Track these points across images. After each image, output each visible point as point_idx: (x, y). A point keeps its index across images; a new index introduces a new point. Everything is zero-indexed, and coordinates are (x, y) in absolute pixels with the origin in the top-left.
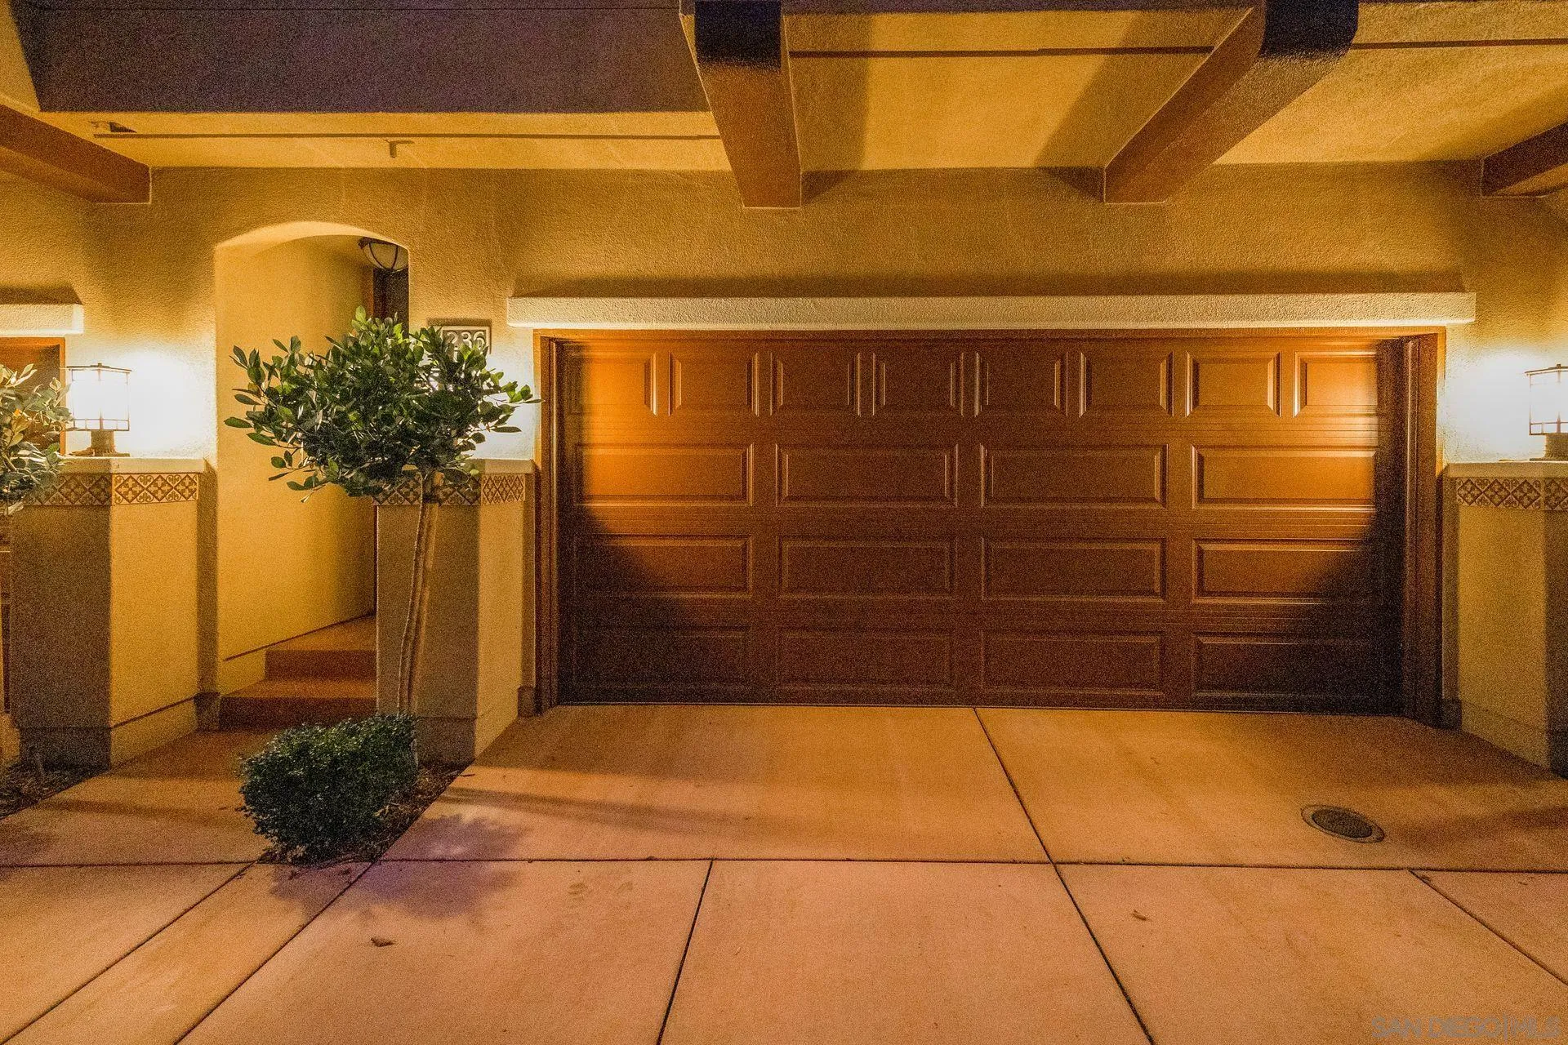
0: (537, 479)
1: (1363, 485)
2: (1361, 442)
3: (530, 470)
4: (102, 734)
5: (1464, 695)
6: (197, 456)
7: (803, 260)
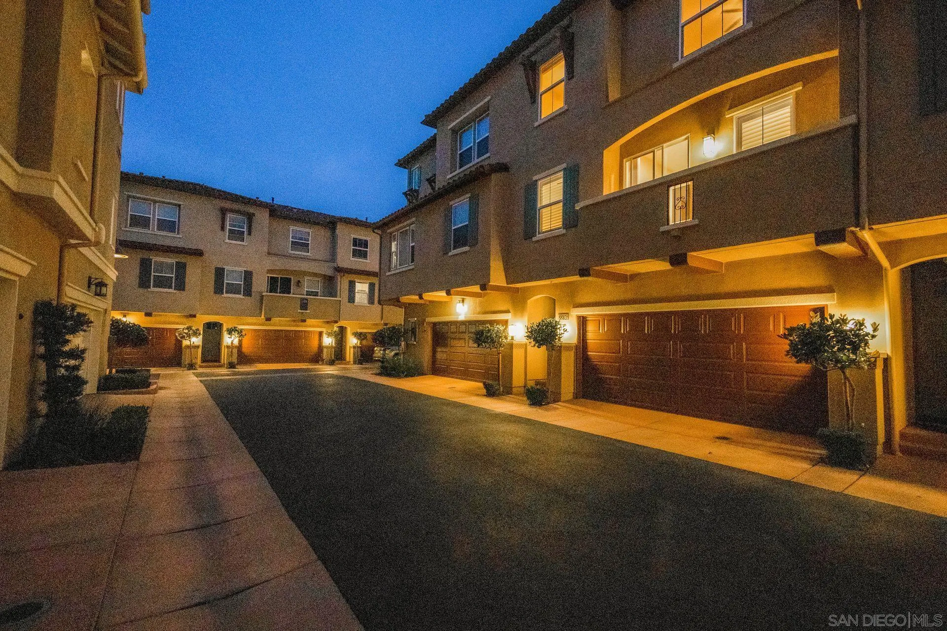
0: (577, 347)
3: (575, 345)
4: (511, 388)
6: (523, 342)
7: (629, 296)
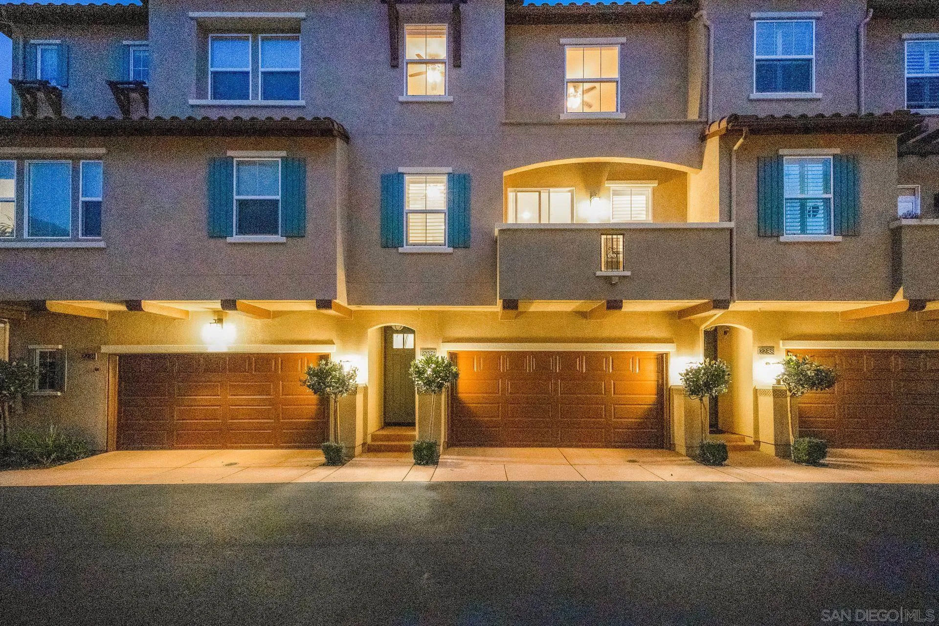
1: (654, 391)
2: (653, 379)
5: (676, 442)
6: (364, 383)
7: (514, 334)
